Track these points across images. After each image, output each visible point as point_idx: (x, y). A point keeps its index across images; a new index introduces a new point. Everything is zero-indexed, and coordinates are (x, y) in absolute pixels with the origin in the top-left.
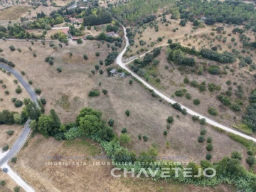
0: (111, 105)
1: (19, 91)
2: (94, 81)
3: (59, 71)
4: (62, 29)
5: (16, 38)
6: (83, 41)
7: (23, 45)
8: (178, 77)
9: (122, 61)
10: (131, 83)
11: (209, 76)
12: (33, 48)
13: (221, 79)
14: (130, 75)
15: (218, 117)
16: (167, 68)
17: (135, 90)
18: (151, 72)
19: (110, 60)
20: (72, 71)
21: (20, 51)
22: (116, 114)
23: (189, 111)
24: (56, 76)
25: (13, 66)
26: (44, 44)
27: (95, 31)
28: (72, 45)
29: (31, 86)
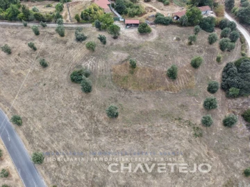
5: (2, 19)
21: (8, 52)
26: (62, 35)
27: (161, 4)
28: (127, 39)
29: (40, 171)
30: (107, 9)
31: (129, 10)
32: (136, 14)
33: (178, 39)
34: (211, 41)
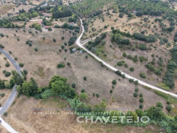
0: (73, 73)
1: (8, 65)
2: (61, 56)
3: (36, 50)
4: (37, 20)
5: (5, 28)
6: (53, 29)
7: (10, 32)
8: (119, 53)
9: (80, 42)
10: (86, 57)
11: (140, 51)
12: (17, 34)
13: (148, 53)
14: (86, 52)
15: (146, 79)
16: (111, 46)
17: (90, 62)
18: (101, 49)
19: (72, 42)
20: (45, 50)
21: (7, 37)
22: (77, 80)
23: (127, 76)
24: (34, 54)
25: (3, 47)
26: (25, 32)
27: (61, 22)
28: (44, 32)
29: (16, 62)
30: (40, 24)
32: (50, 25)
33: (60, 32)
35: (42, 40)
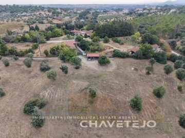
6: (110, 60)
26: (29, 66)
28: (88, 69)
30: (73, 47)
31: (91, 47)
32: (97, 50)
33: (136, 69)
34: (168, 71)
35: (85, 103)
